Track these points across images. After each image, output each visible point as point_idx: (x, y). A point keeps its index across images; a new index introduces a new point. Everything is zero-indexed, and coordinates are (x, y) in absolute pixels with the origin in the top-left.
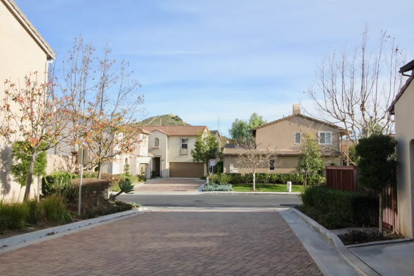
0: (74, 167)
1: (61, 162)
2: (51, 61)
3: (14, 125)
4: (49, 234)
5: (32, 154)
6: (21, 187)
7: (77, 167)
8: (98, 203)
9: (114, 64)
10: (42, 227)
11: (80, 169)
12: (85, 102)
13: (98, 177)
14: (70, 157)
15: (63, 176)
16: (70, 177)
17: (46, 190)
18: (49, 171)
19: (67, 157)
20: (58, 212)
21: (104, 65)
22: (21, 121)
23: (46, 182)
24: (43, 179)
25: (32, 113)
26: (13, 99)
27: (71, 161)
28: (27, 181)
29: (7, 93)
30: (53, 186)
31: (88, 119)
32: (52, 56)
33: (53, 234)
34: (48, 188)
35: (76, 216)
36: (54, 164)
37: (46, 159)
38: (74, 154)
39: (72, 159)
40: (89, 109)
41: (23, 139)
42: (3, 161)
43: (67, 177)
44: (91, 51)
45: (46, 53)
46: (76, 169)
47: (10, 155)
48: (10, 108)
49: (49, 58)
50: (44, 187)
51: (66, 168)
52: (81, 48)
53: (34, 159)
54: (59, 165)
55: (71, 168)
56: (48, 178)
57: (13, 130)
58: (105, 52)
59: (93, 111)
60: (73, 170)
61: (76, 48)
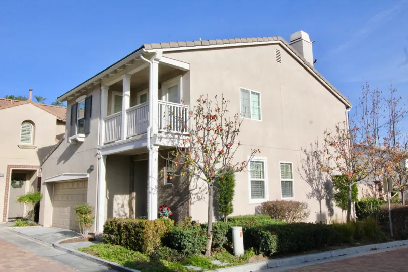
0: (378, 194)
1: (367, 190)
2: (349, 110)
3: (333, 164)
4: (372, 250)
5: (349, 185)
6: (343, 211)
7: (381, 194)
8: (406, 227)
9: (400, 100)
10: (365, 244)
11: (383, 196)
12: (379, 137)
13: (402, 203)
14: (374, 186)
15: (371, 202)
16: (377, 203)
17: (360, 214)
18: (360, 197)
19: (372, 186)
20: (375, 232)
21: (392, 103)
22: (337, 160)
23: (359, 207)
24: (356, 204)
25: (345, 153)
26: (330, 145)
27: (375, 189)
28: (345, 206)
29: (326, 140)
30: (365, 210)
31: (384, 151)
32: (349, 106)
33: (375, 249)
34: (361, 212)
35: (390, 237)
36: (362, 192)
37: (356, 188)
38: (377, 183)
39: (376, 187)
40: (385, 144)
41: (340, 173)
42: (327, 190)
43: (375, 202)
44: (379, 94)
45: (344, 104)
46: (380, 196)
47: (330, 186)
48: (329, 151)
49: (347, 107)
50: (358, 211)
51: (371, 195)
52: (369, 92)
53: (350, 188)
54: (366, 193)
55: (375, 195)
56: (360, 204)
57: (333, 167)
58: (390, 91)
59: (388, 145)
60: (378, 197)
61: (365, 94)
